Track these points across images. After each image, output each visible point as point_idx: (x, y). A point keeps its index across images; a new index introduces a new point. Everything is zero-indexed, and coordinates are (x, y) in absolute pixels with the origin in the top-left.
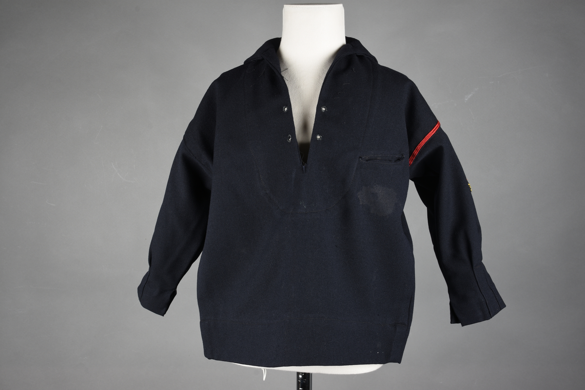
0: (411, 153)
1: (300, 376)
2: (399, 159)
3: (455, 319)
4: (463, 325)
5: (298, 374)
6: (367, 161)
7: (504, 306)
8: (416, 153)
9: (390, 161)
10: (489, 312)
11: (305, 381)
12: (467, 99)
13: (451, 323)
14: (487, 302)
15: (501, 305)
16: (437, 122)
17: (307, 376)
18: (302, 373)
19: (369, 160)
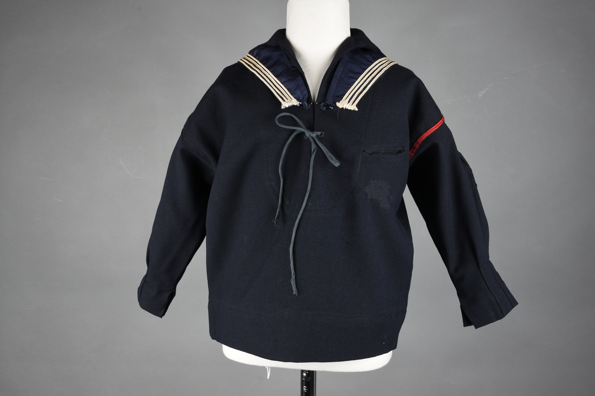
0: (412, 146)
1: (305, 374)
2: (400, 152)
3: (467, 322)
4: (476, 327)
5: (302, 371)
6: (370, 154)
7: (517, 303)
8: (417, 146)
9: (392, 154)
10: (501, 311)
11: (309, 379)
12: (480, 95)
13: (464, 326)
14: (498, 301)
15: (513, 303)
16: (441, 117)
17: (311, 374)
18: (306, 371)
19: (372, 154)
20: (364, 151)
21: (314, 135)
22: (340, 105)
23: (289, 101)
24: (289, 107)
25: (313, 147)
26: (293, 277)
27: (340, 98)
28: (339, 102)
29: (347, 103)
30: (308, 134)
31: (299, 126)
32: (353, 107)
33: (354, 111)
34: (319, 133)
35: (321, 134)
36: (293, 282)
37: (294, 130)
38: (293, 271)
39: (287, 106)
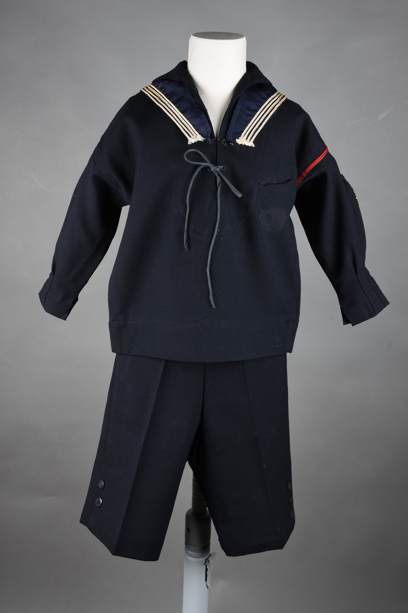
0: (300, 174)
2: (289, 180)
3: (346, 321)
4: (353, 325)
6: (265, 186)
7: (388, 303)
8: (304, 174)
10: (374, 310)
13: (344, 324)
14: (372, 303)
15: (385, 303)
16: (325, 147)
20: (259, 184)
21: (218, 169)
22: (239, 141)
23: (194, 137)
24: (195, 143)
25: (219, 180)
26: (211, 294)
27: (239, 135)
28: (238, 138)
29: (245, 140)
30: (213, 168)
31: (207, 162)
32: (251, 144)
33: (251, 147)
34: (222, 167)
35: (224, 168)
36: (211, 299)
37: (199, 165)
38: (211, 289)
39: (193, 142)
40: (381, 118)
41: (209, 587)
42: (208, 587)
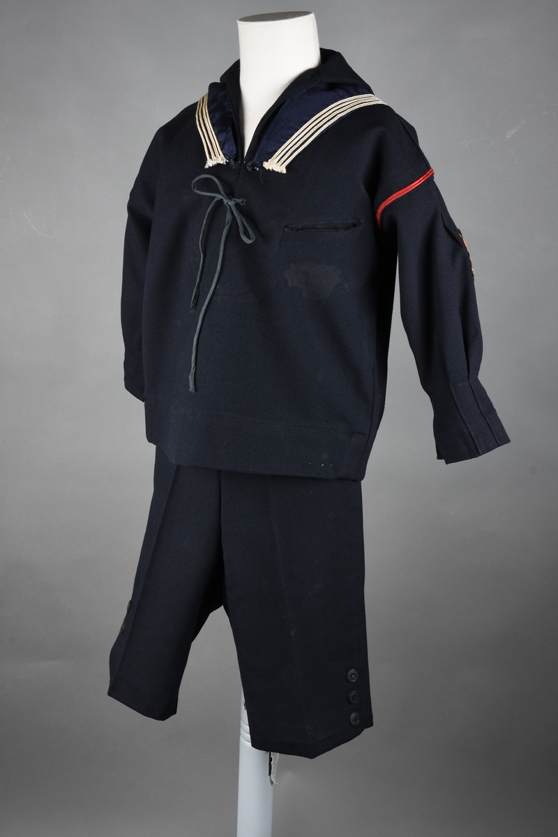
6: (297, 230)
7: (508, 440)
9: (336, 229)
10: (477, 447)
13: (438, 459)
15: (498, 440)
19: (302, 229)
20: (286, 226)
21: (231, 203)
22: (267, 165)
23: (216, 158)
24: (214, 167)
25: (229, 217)
26: (193, 371)
27: (269, 155)
28: (267, 161)
30: (225, 201)
31: (220, 193)
32: (282, 169)
34: (239, 201)
35: (243, 202)
36: (191, 378)
38: (193, 365)
39: (211, 165)
40: (509, 136)
41: (274, 782)
42: (272, 783)
